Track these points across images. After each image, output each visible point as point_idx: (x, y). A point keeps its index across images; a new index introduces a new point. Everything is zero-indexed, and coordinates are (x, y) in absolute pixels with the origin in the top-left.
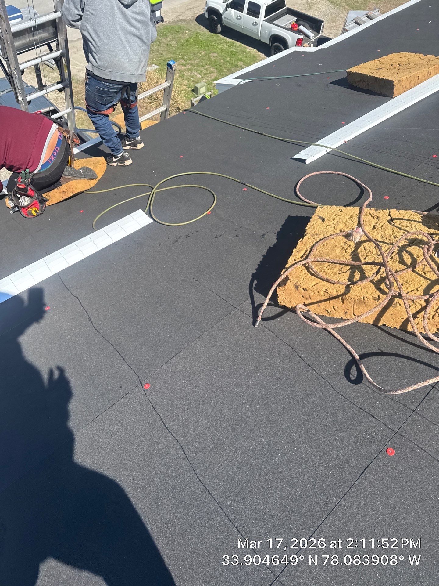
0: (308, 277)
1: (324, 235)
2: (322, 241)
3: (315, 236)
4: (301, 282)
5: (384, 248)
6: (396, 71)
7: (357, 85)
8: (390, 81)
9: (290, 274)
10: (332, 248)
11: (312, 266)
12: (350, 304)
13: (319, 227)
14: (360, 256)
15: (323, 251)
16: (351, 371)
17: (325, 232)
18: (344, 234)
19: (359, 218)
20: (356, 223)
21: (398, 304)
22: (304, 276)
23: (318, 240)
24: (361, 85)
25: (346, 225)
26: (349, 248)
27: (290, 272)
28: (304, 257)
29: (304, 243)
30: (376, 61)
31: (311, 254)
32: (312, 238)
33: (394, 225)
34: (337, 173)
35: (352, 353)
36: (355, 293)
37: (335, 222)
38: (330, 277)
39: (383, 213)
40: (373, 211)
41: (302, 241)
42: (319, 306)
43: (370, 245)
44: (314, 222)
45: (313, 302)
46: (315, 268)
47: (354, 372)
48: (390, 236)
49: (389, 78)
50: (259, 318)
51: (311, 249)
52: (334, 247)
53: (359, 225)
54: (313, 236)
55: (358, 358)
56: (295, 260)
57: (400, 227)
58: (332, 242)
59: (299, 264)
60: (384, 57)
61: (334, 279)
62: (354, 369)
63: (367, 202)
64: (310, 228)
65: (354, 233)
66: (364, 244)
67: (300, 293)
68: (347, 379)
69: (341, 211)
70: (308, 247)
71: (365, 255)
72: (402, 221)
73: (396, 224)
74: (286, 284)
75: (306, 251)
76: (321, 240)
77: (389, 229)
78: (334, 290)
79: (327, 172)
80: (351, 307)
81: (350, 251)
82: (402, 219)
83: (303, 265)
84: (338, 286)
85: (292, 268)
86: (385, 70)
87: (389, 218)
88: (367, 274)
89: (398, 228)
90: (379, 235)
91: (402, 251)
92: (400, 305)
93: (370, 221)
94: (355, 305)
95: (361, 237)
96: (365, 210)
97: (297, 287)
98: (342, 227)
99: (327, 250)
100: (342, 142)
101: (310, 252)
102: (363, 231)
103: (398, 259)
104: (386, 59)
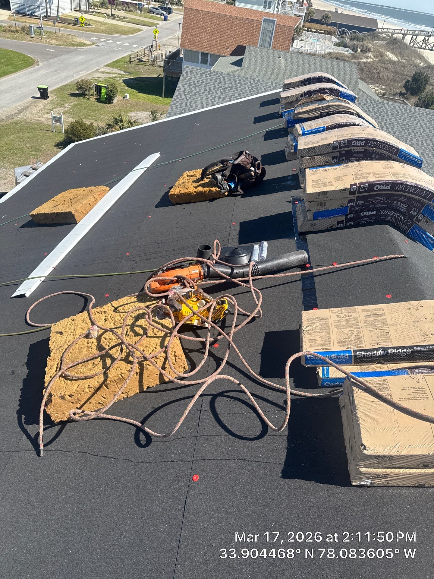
0: (68, 384)
1: (67, 344)
2: (68, 350)
3: (60, 349)
4: (64, 391)
5: (119, 332)
6: (70, 204)
7: (43, 222)
8: (69, 212)
9: (51, 390)
10: (79, 352)
11: (68, 373)
12: (114, 387)
13: (60, 340)
14: (104, 346)
15: (72, 357)
16: (141, 439)
17: (67, 342)
18: (84, 336)
19: (90, 319)
20: (90, 324)
21: (148, 366)
22: (65, 385)
23: (64, 350)
24: (48, 222)
25: (82, 329)
26: (93, 345)
27: (50, 388)
28: (58, 369)
29: (53, 359)
30: (51, 201)
31: (63, 364)
32: (58, 352)
33: (119, 312)
34: (57, 293)
35: (134, 423)
36: (113, 376)
37: (72, 330)
38: (87, 374)
39: (107, 307)
40: (99, 309)
41: (50, 358)
42: (91, 403)
43: (108, 335)
44: (54, 339)
45: (83, 402)
46: (71, 373)
47: (142, 438)
48: (120, 321)
49: (67, 211)
50: (41, 446)
51: (61, 361)
52: (80, 350)
53: (93, 324)
54: (57, 350)
55: (140, 424)
56: (51, 377)
57: (124, 311)
58: (77, 347)
59: (56, 377)
60: (56, 197)
61: (92, 373)
62: (141, 435)
63: (91, 305)
64: (52, 345)
65: (91, 332)
66: (103, 336)
67: (69, 401)
68: (140, 447)
69: (73, 320)
70: (57, 360)
71: (108, 343)
72: (123, 306)
73: (120, 311)
74: (51, 400)
75: (58, 364)
76: (66, 349)
77: (117, 316)
78: (95, 383)
79: (49, 296)
80: (116, 388)
81: (94, 346)
82: (123, 305)
83: (60, 377)
84: (96, 377)
85: (51, 384)
86: (60, 206)
87: (113, 308)
88: (115, 357)
89: (123, 312)
90: (112, 324)
91: (134, 327)
92: (149, 365)
93: (100, 317)
94: (118, 385)
95: (98, 332)
96: (92, 311)
97: (63, 398)
98: (80, 332)
99: (76, 355)
100: (51, 269)
101: (61, 363)
102: (98, 327)
103: (133, 334)
104: (59, 197)
